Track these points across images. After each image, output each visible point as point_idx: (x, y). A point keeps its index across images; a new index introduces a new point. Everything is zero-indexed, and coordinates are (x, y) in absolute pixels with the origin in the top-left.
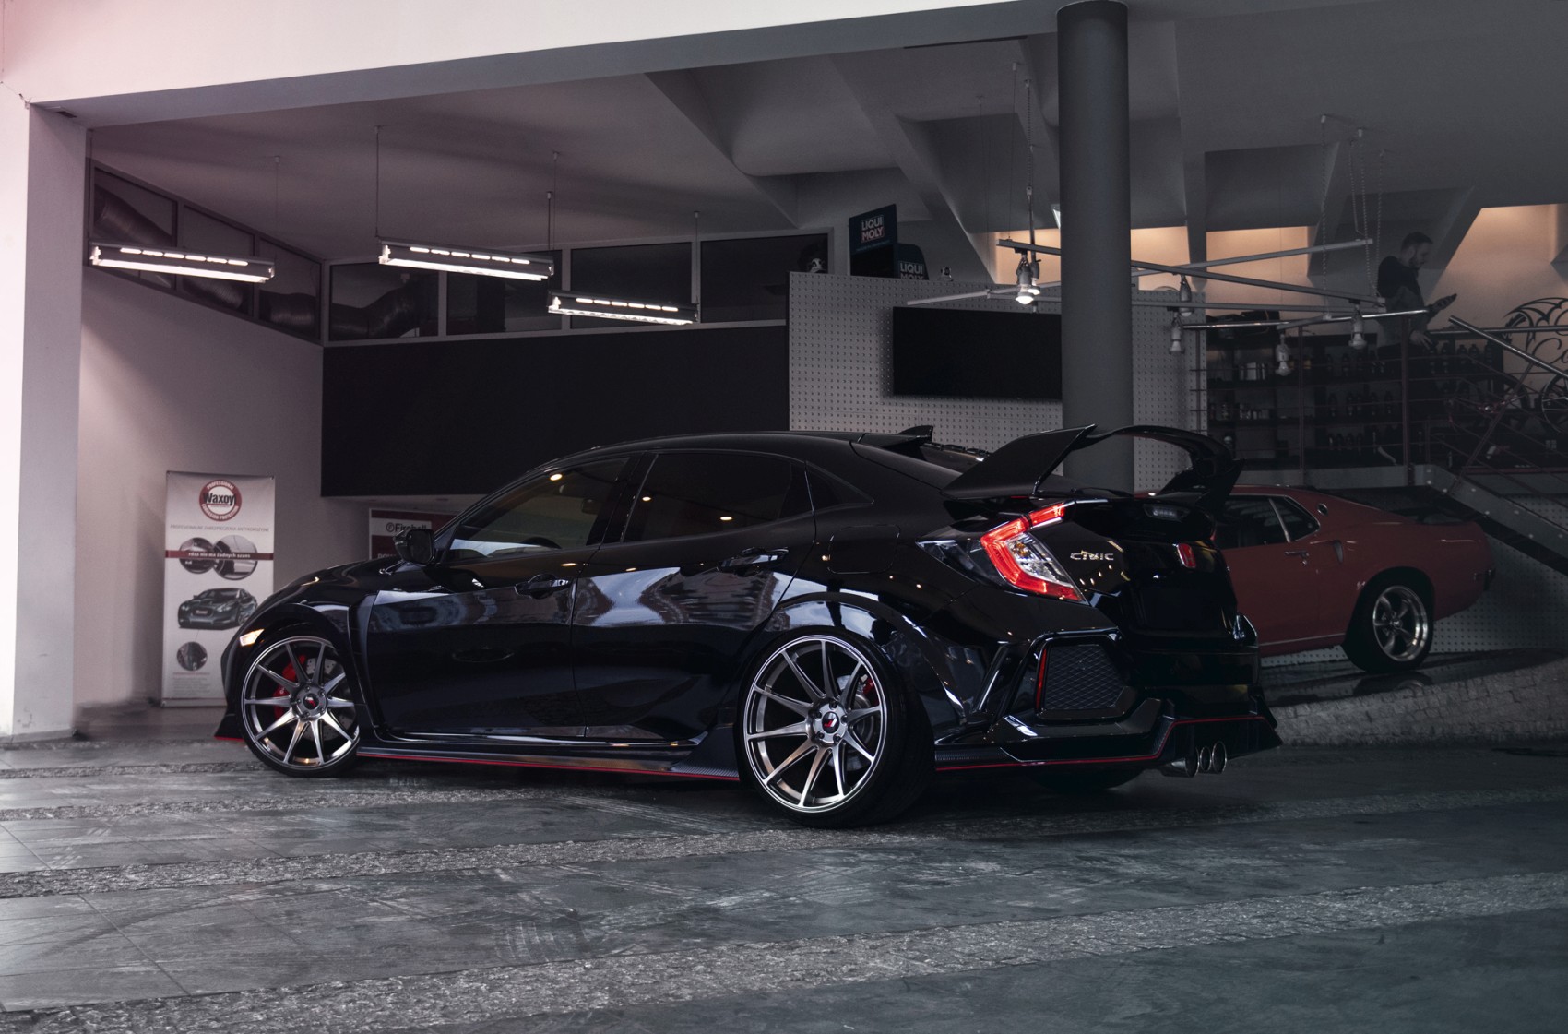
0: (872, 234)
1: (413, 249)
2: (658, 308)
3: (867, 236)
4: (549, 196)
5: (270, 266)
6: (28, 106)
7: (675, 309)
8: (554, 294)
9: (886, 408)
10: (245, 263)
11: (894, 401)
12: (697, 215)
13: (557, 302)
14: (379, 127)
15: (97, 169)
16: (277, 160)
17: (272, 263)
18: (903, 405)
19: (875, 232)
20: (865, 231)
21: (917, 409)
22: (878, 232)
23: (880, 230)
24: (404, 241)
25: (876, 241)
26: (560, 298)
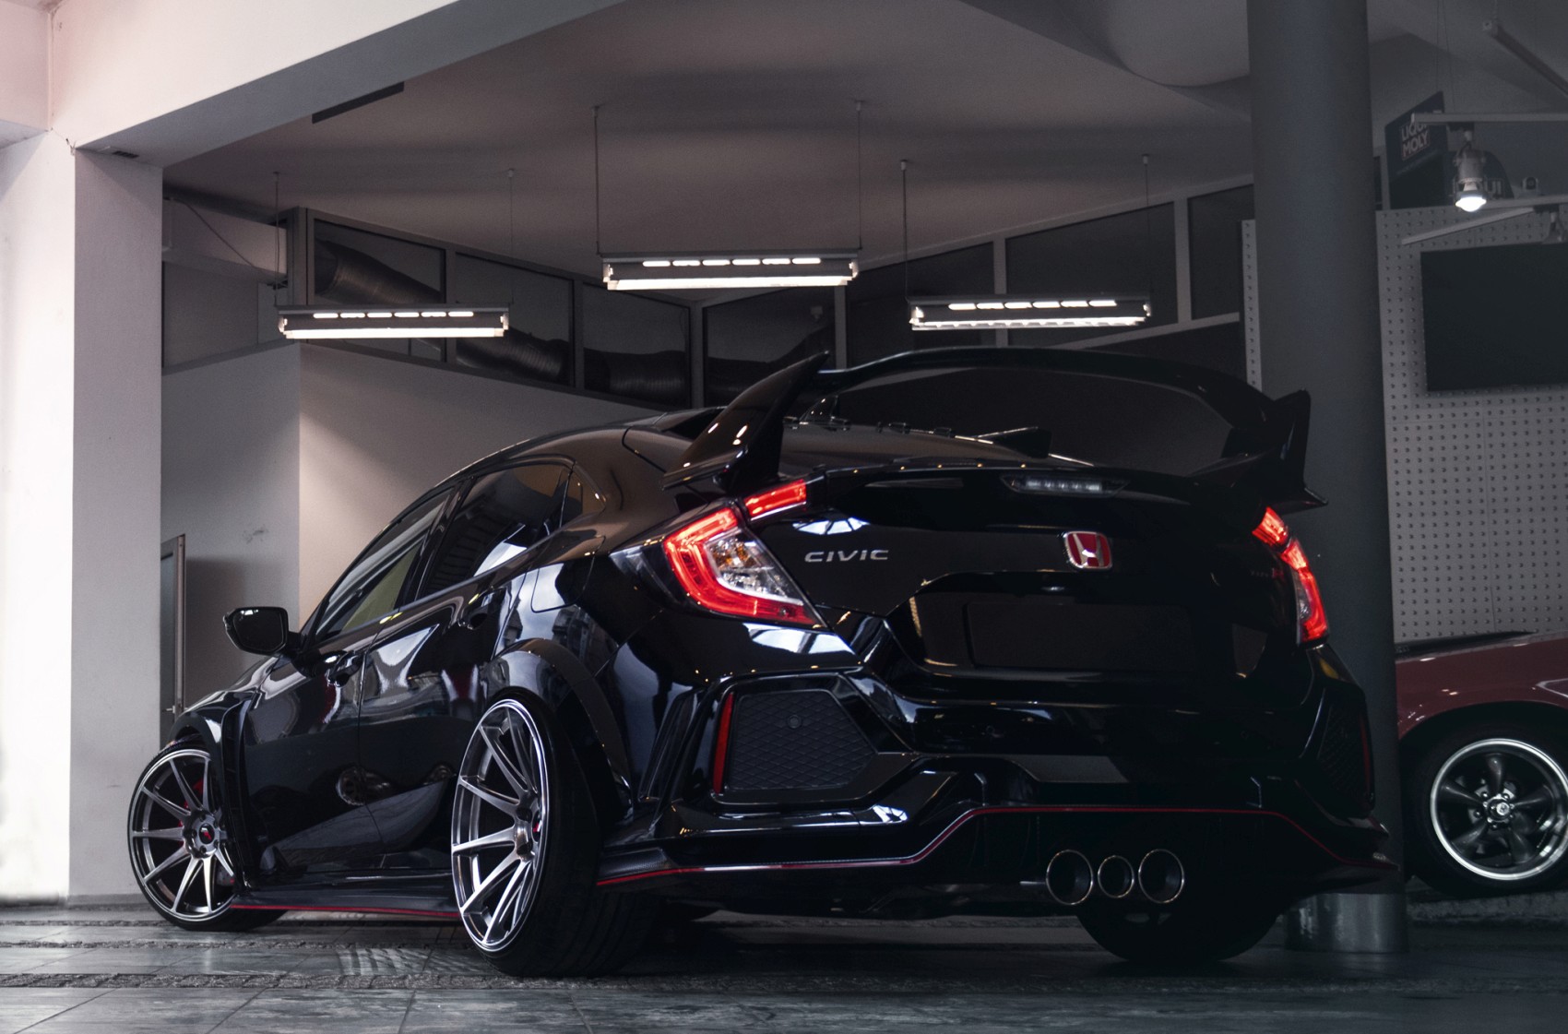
0: (1414, 145)
1: (647, 264)
2: (1083, 304)
3: (1409, 148)
4: (903, 166)
5: (501, 314)
6: (74, 151)
7: (1111, 303)
8: (912, 303)
9: (1424, 413)
10: (470, 314)
11: (1435, 400)
12: (1145, 160)
13: (919, 313)
14: (597, 108)
15: (316, 220)
16: (511, 174)
17: (507, 309)
18: (1453, 404)
19: (1418, 141)
20: (1406, 142)
21: (1479, 409)
22: (1422, 141)
23: (1425, 136)
24: (630, 255)
25: (1421, 153)
26: (922, 307)
